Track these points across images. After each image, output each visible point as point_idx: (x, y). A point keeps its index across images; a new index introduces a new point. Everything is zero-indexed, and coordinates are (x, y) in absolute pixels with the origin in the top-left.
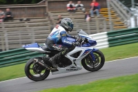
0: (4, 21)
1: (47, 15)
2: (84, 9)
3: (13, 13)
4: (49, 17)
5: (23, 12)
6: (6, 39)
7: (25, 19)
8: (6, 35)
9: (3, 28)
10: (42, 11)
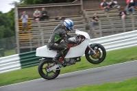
0: (40, 20)
1: (82, 13)
2: (119, 7)
3: (49, 12)
4: (84, 15)
5: (58, 11)
6: (43, 37)
7: (60, 18)
8: (42, 34)
9: (39, 27)
10: (77, 9)
